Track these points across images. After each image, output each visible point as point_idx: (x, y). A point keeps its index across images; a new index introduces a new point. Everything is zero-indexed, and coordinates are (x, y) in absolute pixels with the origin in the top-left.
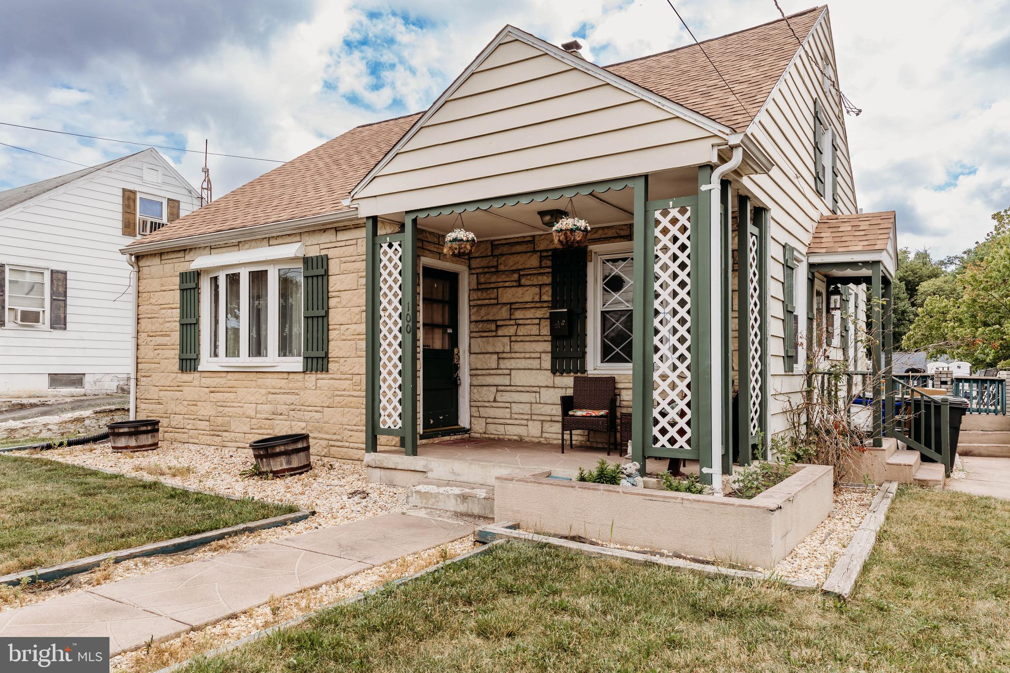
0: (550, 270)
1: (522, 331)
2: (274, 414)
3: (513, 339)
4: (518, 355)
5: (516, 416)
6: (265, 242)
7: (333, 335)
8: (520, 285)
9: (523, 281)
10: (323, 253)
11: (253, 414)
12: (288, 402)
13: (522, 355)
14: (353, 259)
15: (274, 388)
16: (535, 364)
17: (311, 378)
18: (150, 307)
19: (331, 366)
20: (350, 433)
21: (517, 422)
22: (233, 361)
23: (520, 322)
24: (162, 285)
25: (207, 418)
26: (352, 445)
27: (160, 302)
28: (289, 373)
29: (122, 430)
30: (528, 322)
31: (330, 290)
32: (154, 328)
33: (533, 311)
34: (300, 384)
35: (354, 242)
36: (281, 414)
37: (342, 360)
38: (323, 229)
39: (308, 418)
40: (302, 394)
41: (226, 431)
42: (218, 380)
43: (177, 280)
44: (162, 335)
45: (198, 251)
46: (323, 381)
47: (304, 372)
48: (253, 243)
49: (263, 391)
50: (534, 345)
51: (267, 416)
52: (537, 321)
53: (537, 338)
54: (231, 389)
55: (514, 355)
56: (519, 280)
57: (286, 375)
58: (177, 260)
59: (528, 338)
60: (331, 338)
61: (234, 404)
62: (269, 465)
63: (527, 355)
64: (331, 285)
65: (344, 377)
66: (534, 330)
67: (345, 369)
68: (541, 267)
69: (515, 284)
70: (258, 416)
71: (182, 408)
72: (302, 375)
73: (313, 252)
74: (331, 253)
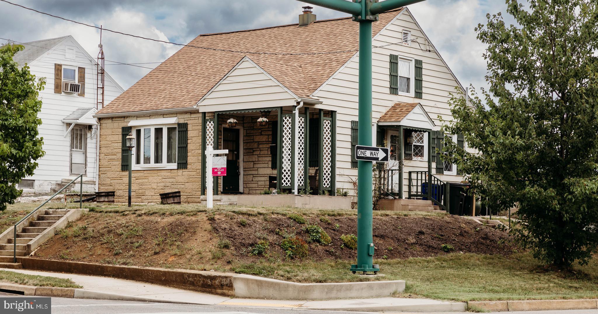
0: (271, 129)
1: (262, 153)
2: (165, 187)
3: (259, 156)
4: (260, 162)
5: (260, 186)
6: (162, 116)
7: (189, 154)
8: (261, 135)
9: (263, 133)
10: (186, 122)
11: (155, 187)
12: (171, 181)
13: (262, 162)
14: (197, 125)
15: (165, 176)
16: (266, 165)
17: (180, 171)
18: (106, 142)
19: (188, 166)
20: (195, 192)
21: (260, 189)
22: (147, 165)
23: (261, 149)
24: (113, 132)
25: (135, 191)
26: (196, 197)
27: (111, 140)
28: (171, 170)
30: (264, 149)
31: (188, 136)
32: (108, 152)
33: (266, 145)
34: (176, 174)
35: (197, 118)
36: (168, 187)
37: (192, 164)
38: (186, 113)
39: (179, 187)
40: (176, 178)
41: (143, 195)
42: (140, 174)
43: (121, 130)
44: (112, 155)
45: (131, 118)
46: (185, 172)
47: (177, 169)
48: (156, 116)
49: (160, 178)
50: (266, 158)
51: (162, 188)
52: (267, 149)
53: (267, 155)
54: (146, 177)
55: (259, 162)
56: (261, 133)
57: (170, 171)
58: (121, 121)
59: (264, 156)
60: (188, 155)
61: (147, 184)
63: (264, 162)
64: (188, 135)
65: (193, 170)
66: (266, 152)
67: (194, 167)
68: (268, 128)
69: (260, 134)
70: (158, 188)
71: (122, 187)
72: (177, 171)
73: (182, 121)
74: (189, 122)
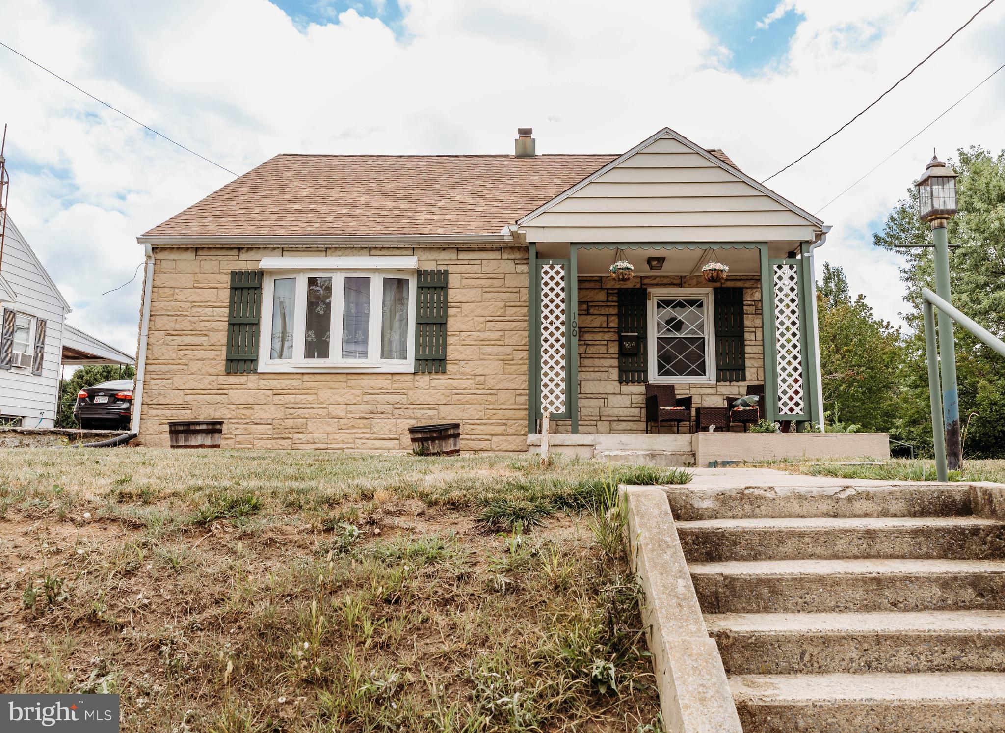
0: (617, 304)
1: (591, 350)
2: (372, 413)
3: (583, 356)
4: (587, 369)
5: (586, 418)
6: (367, 252)
7: (450, 340)
8: (588, 314)
9: (591, 311)
10: (442, 268)
11: (342, 414)
12: (392, 401)
13: (592, 369)
14: (477, 276)
15: (372, 388)
16: (604, 376)
17: (423, 380)
18: (172, 303)
19: (449, 367)
20: (472, 427)
21: (587, 423)
22: (317, 363)
23: (589, 343)
24: (198, 282)
25: (269, 421)
26: (473, 437)
27: (190, 299)
28: (392, 374)
29: (198, 427)
30: (597, 342)
31: (449, 300)
32: (178, 327)
33: (601, 334)
34: (410, 385)
35: (479, 262)
36: (382, 413)
37: (462, 363)
38: (444, 248)
39: (419, 415)
40: (411, 393)
41: (299, 433)
42: (288, 382)
43: (227, 278)
44: (192, 335)
45: (267, 252)
46: (440, 382)
47: (414, 374)
48: (348, 252)
49: (358, 392)
50: (602, 361)
51: (363, 415)
52: (605, 343)
53: (606, 356)
54: (307, 391)
55: (583, 369)
56: (588, 310)
57: (389, 377)
58: (226, 258)
59: (596, 356)
60: (449, 342)
61: (313, 406)
62: (440, 446)
63: (596, 369)
64: (449, 297)
65: (465, 377)
66: (603, 349)
67: (467, 370)
68: (607, 301)
69: (584, 312)
70: (350, 416)
71: (226, 412)
72: (412, 376)
73: (430, 266)
74: (451, 269)
